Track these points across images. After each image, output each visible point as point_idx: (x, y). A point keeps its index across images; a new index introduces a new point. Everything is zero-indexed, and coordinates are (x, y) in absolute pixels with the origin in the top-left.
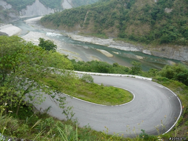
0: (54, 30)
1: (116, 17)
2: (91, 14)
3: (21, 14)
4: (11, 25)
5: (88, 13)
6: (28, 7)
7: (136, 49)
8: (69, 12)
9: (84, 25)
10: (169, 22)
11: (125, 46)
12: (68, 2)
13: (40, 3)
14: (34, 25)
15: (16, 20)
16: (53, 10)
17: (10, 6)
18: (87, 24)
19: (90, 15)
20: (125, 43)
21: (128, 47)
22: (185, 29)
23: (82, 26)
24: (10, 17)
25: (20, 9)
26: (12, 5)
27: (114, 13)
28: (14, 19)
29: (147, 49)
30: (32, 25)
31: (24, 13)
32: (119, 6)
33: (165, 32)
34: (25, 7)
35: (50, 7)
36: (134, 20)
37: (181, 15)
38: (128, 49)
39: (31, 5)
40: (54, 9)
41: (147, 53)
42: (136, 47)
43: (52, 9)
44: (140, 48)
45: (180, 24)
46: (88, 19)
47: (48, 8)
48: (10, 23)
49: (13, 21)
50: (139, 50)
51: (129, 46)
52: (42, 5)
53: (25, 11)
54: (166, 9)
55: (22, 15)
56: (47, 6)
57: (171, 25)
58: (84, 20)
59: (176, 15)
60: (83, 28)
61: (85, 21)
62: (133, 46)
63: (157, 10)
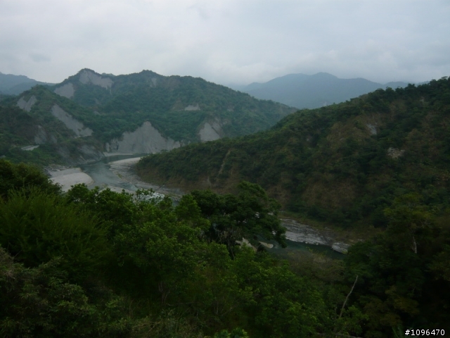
0: (158, 187)
1: (283, 165)
2: (235, 156)
3: (108, 150)
4: (78, 169)
5: (229, 153)
6: (126, 135)
7: (319, 238)
8: (191, 150)
9: (218, 180)
10: (395, 179)
11: (297, 231)
12: (213, 128)
13: (153, 129)
14: (123, 174)
15: (94, 160)
16: (178, 143)
17: (88, 132)
18: (225, 177)
19: (233, 157)
20: (299, 224)
21: (302, 235)
22: (430, 196)
23: (213, 181)
24: (83, 154)
25: (108, 139)
26: (93, 130)
27: (281, 157)
28: (89, 157)
29: (342, 240)
30: (120, 173)
31: (116, 147)
32: (294, 140)
33: (383, 201)
34: (119, 136)
35: (172, 137)
36: (323, 172)
37: (425, 163)
38: (300, 239)
39: (133, 131)
40: (180, 141)
41: (342, 249)
42: (319, 235)
43: (176, 141)
44: (329, 238)
45: (420, 184)
46: (228, 168)
47: (167, 139)
48: (77, 166)
49: (86, 162)
50: (325, 242)
51: (305, 232)
52: (157, 131)
53: (118, 142)
54: (390, 149)
55: (111, 151)
56: (166, 134)
57: (400, 187)
58: (218, 167)
59: (413, 163)
60: (215, 185)
61: (221, 170)
62: (313, 233)
63: (372, 151)
